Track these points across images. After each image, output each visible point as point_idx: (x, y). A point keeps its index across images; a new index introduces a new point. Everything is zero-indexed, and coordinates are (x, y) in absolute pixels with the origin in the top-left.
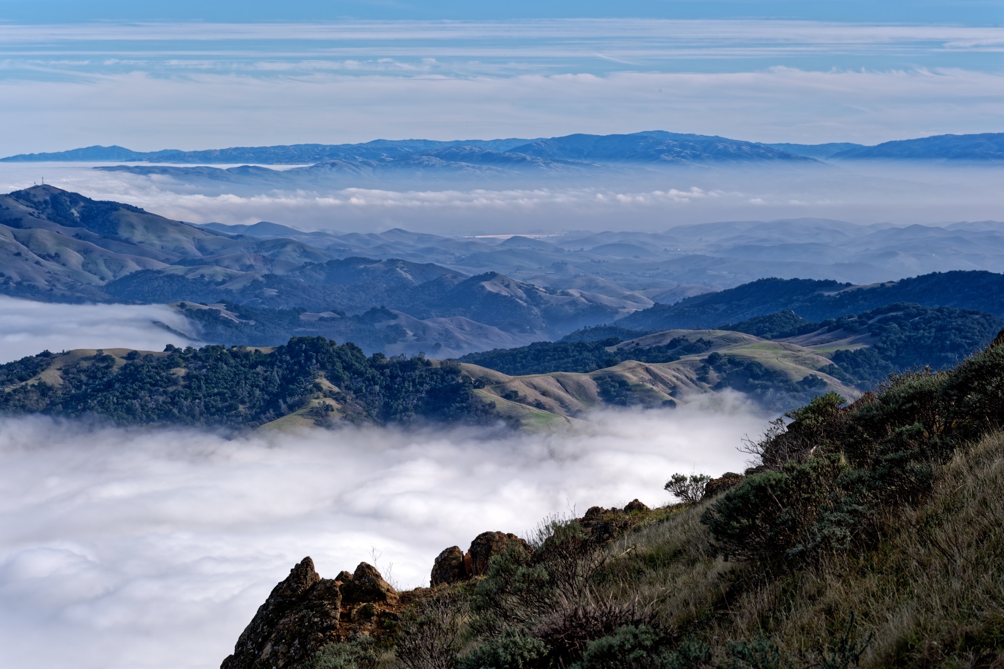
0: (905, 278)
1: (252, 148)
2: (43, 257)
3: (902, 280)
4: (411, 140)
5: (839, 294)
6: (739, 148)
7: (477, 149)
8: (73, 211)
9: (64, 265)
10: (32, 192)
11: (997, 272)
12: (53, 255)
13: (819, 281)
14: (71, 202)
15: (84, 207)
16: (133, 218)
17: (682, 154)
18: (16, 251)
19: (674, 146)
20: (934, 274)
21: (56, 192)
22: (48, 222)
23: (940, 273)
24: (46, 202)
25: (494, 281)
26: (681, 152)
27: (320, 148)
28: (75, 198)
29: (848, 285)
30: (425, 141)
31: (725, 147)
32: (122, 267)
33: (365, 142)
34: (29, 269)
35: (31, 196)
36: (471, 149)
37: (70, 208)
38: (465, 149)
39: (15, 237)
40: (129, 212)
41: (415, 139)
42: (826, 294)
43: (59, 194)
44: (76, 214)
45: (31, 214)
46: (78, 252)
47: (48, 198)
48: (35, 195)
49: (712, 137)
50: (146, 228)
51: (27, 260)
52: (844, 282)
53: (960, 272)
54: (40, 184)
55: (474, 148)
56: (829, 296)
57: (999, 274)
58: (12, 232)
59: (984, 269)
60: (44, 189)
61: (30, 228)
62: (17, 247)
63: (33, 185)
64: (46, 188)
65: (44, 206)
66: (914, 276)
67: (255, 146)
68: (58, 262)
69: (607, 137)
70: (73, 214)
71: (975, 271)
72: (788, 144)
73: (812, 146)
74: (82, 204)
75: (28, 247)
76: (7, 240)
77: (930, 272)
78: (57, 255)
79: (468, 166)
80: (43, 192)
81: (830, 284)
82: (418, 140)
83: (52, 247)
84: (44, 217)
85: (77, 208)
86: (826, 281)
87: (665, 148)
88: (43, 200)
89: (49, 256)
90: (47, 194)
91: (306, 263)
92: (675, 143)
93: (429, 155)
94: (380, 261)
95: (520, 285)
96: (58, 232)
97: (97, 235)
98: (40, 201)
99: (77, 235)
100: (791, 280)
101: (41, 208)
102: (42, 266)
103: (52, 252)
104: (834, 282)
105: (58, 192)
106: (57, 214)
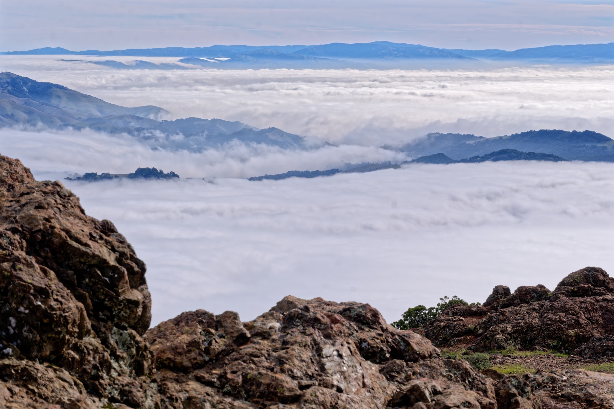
0: (514, 134)
2: (4, 116)
3: (512, 135)
4: (237, 46)
5: (475, 142)
6: (431, 52)
7: (275, 51)
8: (24, 88)
9: (17, 121)
11: (568, 131)
12: (10, 115)
13: (464, 135)
14: (23, 83)
15: (31, 86)
16: (60, 93)
17: (397, 55)
20: (531, 131)
21: (14, 77)
22: (8, 95)
23: (534, 131)
24: (8, 83)
25: (273, 132)
28: (26, 80)
29: (481, 137)
30: (245, 46)
31: (423, 52)
32: (52, 122)
33: (209, 46)
36: (271, 51)
37: (22, 87)
38: (268, 51)
40: (58, 89)
42: (468, 142)
43: (16, 78)
44: (26, 90)
46: (25, 113)
47: (9, 80)
48: (1, 79)
49: (416, 45)
50: (68, 98)
52: (478, 136)
53: (546, 130)
54: (4, 71)
55: (273, 51)
56: (469, 144)
57: (569, 132)
59: (560, 129)
60: (7, 75)
65: (6, 85)
66: (520, 133)
67: (143, 48)
68: (12, 119)
69: (353, 45)
70: (24, 90)
71: (555, 130)
72: (461, 50)
73: (476, 51)
74: (30, 84)
77: (528, 130)
78: (12, 115)
80: (6, 77)
81: (470, 137)
83: (9, 110)
84: (6, 92)
85: (27, 87)
86: (468, 135)
87: (387, 52)
88: (6, 82)
89: (8, 115)
90: (8, 78)
91: (163, 121)
92: (394, 49)
93: (246, 55)
94: (207, 120)
95: (289, 135)
96: (13, 101)
97: (38, 103)
98: (4, 82)
99: (26, 103)
100: (448, 134)
101: (4, 86)
102: (3, 122)
103: (10, 113)
104: (473, 136)
105: (16, 76)
106: (14, 90)
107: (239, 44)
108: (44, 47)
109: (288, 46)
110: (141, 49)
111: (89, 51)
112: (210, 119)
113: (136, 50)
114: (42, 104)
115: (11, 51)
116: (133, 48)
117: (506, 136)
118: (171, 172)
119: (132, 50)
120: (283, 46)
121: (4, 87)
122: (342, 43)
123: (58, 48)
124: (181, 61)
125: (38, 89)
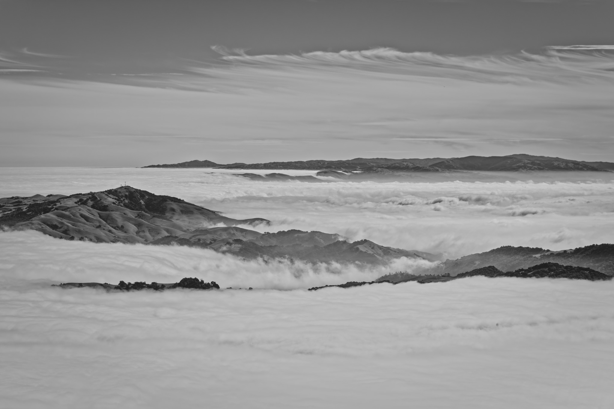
0: (578, 248)
1: (283, 163)
2: (115, 228)
3: (576, 249)
4: (377, 159)
6: (567, 165)
7: (411, 164)
8: (141, 201)
9: (126, 232)
10: (119, 190)
13: (533, 248)
14: (141, 196)
15: (148, 199)
16: (175, 206)
17: (532, 168)
18: (98, 224)
19: (528, 163)
20: (594, 245)
22: (123, 208)
23: (597, 245)
24: (126, 196)
25: (365, 244)
26: (532, 167)
27: (322, 163)
28: (142, 194)
29: (548, 251)
30: (386, 159)
31: (558, 164)
32: (158, 234)
33: (350, 159)
34: (104, 234)
35: (118, 192)
36: (407, 165)
38: (403, 164)
39: (100, 217)
40: (172, 203)
41: (380, 158)
42: (534, 256)
43: (134, 191)
44: (143, 203)
45: (114, 203)
46: (135, 225)
47: (127, 194)
48: (120, 192)
51: (104, 229)
52: (546, 249)
53: (608, 244)
54: (124, 186)
55: (409, 164)
58: (99, 214)
60: (125, 188)
61: (112, 211)
62: (100, 222)
63: (120, 186)
64: (127, 188)
65: (124, 198)
66: (583, 247)
68: (123, 231)
69: (489, 157)
70: (141, 203)
74: (148, 197)
75: (106, 222)
76: (94, 218)
77: (592, 244)
78: (122, 227)
79: (404, 174)
80: (125, 190)
81: (538, 250)
82: (381, 159)
83: (120, 222)
84: (122, 205)
85: (144, 200)
86: (537, 248)
87: (522, 165)
88: (124, 195)
89: (118, 227)
90: (127, 191)
91: (265, 233)
92: (529, 161)
93: (383, 167)
94: (307, 232)
95: (381, 248)
96: (125, 214)
97: (149, 215)
98: (122, 196)
99: (138, 215)
100: (518, 247)
101: (122, 199)
102: (112, 233)
103: (120, 225)
104: (541, 249)
105: (134, 190)
106: (131, 203)
107: (380, 157)
108: (193, 160)
109: (428, 159)
110: (283, 162)
111: (236, 164)
112: (309, 231)
113: (278, 163)
114: (154, 217)
115: (161, 164)
116: (276, 161)
117: (571, 249)
118: (212, 282)
119: (274, 163)
120: (423, 158)
121: (121, 201)
122: (479, 156)
123: (206, 161)
124: (318, 174)
125: (154, 202)
